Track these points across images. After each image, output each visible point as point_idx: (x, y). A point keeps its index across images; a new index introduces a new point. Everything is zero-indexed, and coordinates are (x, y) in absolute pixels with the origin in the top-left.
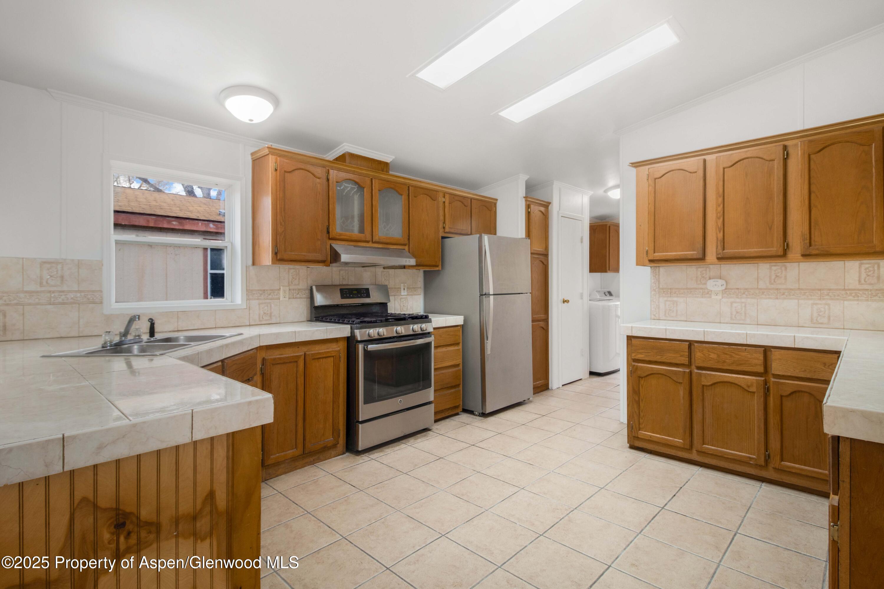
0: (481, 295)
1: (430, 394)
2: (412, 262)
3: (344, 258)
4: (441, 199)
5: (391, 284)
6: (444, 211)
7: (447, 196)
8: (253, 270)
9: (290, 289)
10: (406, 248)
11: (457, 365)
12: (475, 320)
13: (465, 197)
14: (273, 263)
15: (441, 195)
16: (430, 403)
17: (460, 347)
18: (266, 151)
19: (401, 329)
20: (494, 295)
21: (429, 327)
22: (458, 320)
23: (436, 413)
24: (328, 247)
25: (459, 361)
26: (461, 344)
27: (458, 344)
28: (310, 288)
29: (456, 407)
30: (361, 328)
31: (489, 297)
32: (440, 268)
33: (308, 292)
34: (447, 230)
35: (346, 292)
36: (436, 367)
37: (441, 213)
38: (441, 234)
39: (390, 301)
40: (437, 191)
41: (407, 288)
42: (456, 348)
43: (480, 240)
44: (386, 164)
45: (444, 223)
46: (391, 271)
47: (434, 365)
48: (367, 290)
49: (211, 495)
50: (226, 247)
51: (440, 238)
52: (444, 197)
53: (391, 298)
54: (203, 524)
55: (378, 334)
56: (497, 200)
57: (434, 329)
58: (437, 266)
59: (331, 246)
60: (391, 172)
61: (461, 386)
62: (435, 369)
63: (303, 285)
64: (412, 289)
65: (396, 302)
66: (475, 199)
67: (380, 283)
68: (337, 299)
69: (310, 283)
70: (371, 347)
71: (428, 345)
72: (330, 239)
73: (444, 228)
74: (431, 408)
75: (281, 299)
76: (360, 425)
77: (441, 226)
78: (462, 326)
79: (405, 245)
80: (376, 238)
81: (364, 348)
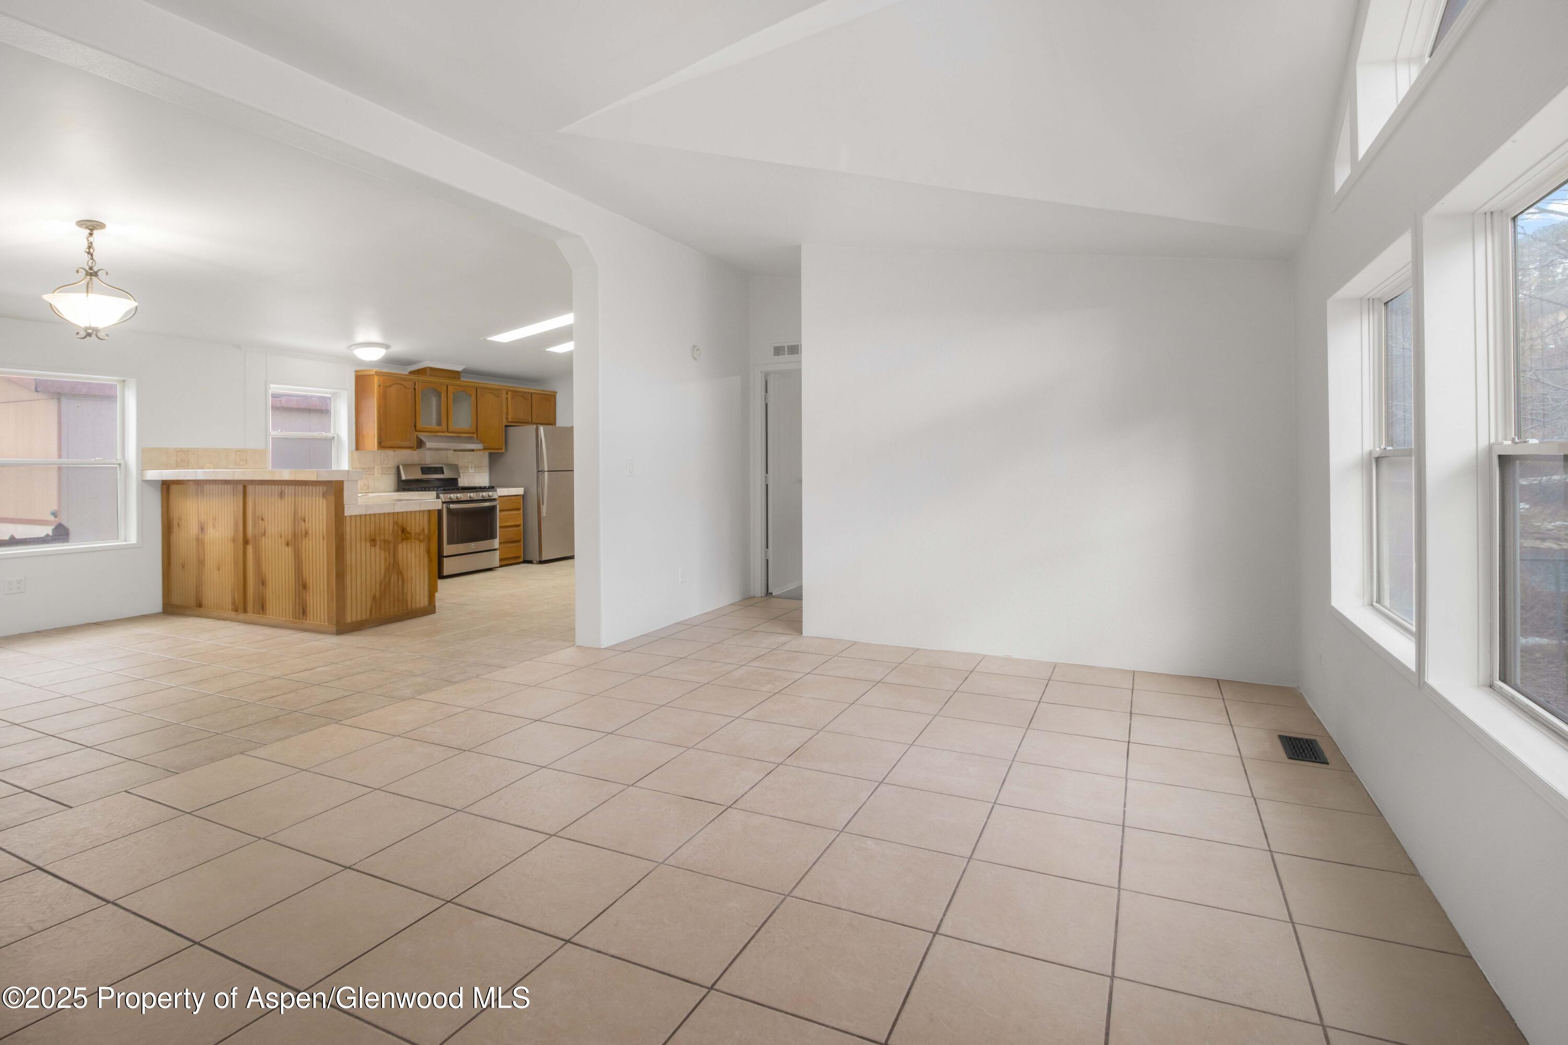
0: (538, 471)
1: (496, 543)
2: (480, 446)
3: (429, 444)
4: (504, 396)
5: (460, 463)
6: (507, 405)
7: (510, 393)
8: (356, 454)
9: (382, 468)
10: (475, 436)
11: (519, 526)
12: (533, 490)
13: (525, 393)
14: (378, 449)
15: (504, 392)
16: (496, 550)
17: (521, 511)
18: (374, 373)
19: (473, 495)
20: (548, 471)
21: (494, 495)
22: (520, 491)
23: (501, 560)
24: (415, 437)
25: (521, 522)
26: (522, 509)
27: (519, 509)
28: (397, 467)
29: (518, 557)
30: (444, 493)
31: (544, 473)
32: (503, 451)
33: (394, 471)
34: (510, 419)
35: (426, 470)
36: (501, 525)
37: (505, 407)
38: (505, 423)
39: (460, 477)
40: (500, 390)
41: (474, 467)
42: (517, 512)
43: (537, 430)
44: (458, 372)
45: (507, 414)
46: (461, 453)
47: (499, 524)
48: (442, 468)
49: (423, 529)
50: (334, 437)
51: (504, 426)
52: (507, 394)
53: (461, 475)
54: (421, 537)
55: (457, 498)
56: (556, 392)
57: (499, 497)
58: (501, 449)
59: (417, 436)
60: (462, 379)
61: (522, 541)
62: (500, 527)
63: (392, 463)
64: (478, 467)
65: (465, 479)
66: (534, 393)
67: (451, 463)
68: (418, 475)
69: (396, 463)
70: (452, 506)
71: (494, 508)
72: (416, 431)
73: (507, 418)
74: (497, 555)
75: (376, 474)
76: (445, 559)
77: (504, 417)
78: (523, 496)
79: (473, 433)
80: (451, 429)
81: (447, 508)
